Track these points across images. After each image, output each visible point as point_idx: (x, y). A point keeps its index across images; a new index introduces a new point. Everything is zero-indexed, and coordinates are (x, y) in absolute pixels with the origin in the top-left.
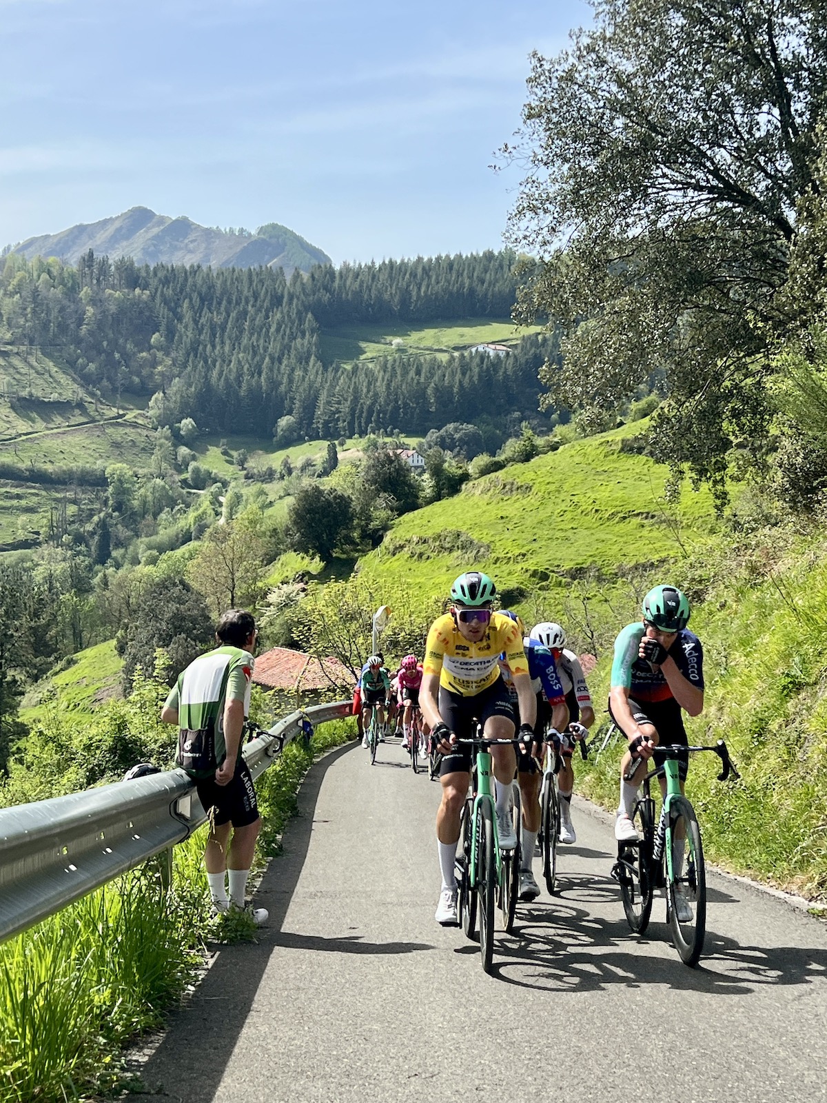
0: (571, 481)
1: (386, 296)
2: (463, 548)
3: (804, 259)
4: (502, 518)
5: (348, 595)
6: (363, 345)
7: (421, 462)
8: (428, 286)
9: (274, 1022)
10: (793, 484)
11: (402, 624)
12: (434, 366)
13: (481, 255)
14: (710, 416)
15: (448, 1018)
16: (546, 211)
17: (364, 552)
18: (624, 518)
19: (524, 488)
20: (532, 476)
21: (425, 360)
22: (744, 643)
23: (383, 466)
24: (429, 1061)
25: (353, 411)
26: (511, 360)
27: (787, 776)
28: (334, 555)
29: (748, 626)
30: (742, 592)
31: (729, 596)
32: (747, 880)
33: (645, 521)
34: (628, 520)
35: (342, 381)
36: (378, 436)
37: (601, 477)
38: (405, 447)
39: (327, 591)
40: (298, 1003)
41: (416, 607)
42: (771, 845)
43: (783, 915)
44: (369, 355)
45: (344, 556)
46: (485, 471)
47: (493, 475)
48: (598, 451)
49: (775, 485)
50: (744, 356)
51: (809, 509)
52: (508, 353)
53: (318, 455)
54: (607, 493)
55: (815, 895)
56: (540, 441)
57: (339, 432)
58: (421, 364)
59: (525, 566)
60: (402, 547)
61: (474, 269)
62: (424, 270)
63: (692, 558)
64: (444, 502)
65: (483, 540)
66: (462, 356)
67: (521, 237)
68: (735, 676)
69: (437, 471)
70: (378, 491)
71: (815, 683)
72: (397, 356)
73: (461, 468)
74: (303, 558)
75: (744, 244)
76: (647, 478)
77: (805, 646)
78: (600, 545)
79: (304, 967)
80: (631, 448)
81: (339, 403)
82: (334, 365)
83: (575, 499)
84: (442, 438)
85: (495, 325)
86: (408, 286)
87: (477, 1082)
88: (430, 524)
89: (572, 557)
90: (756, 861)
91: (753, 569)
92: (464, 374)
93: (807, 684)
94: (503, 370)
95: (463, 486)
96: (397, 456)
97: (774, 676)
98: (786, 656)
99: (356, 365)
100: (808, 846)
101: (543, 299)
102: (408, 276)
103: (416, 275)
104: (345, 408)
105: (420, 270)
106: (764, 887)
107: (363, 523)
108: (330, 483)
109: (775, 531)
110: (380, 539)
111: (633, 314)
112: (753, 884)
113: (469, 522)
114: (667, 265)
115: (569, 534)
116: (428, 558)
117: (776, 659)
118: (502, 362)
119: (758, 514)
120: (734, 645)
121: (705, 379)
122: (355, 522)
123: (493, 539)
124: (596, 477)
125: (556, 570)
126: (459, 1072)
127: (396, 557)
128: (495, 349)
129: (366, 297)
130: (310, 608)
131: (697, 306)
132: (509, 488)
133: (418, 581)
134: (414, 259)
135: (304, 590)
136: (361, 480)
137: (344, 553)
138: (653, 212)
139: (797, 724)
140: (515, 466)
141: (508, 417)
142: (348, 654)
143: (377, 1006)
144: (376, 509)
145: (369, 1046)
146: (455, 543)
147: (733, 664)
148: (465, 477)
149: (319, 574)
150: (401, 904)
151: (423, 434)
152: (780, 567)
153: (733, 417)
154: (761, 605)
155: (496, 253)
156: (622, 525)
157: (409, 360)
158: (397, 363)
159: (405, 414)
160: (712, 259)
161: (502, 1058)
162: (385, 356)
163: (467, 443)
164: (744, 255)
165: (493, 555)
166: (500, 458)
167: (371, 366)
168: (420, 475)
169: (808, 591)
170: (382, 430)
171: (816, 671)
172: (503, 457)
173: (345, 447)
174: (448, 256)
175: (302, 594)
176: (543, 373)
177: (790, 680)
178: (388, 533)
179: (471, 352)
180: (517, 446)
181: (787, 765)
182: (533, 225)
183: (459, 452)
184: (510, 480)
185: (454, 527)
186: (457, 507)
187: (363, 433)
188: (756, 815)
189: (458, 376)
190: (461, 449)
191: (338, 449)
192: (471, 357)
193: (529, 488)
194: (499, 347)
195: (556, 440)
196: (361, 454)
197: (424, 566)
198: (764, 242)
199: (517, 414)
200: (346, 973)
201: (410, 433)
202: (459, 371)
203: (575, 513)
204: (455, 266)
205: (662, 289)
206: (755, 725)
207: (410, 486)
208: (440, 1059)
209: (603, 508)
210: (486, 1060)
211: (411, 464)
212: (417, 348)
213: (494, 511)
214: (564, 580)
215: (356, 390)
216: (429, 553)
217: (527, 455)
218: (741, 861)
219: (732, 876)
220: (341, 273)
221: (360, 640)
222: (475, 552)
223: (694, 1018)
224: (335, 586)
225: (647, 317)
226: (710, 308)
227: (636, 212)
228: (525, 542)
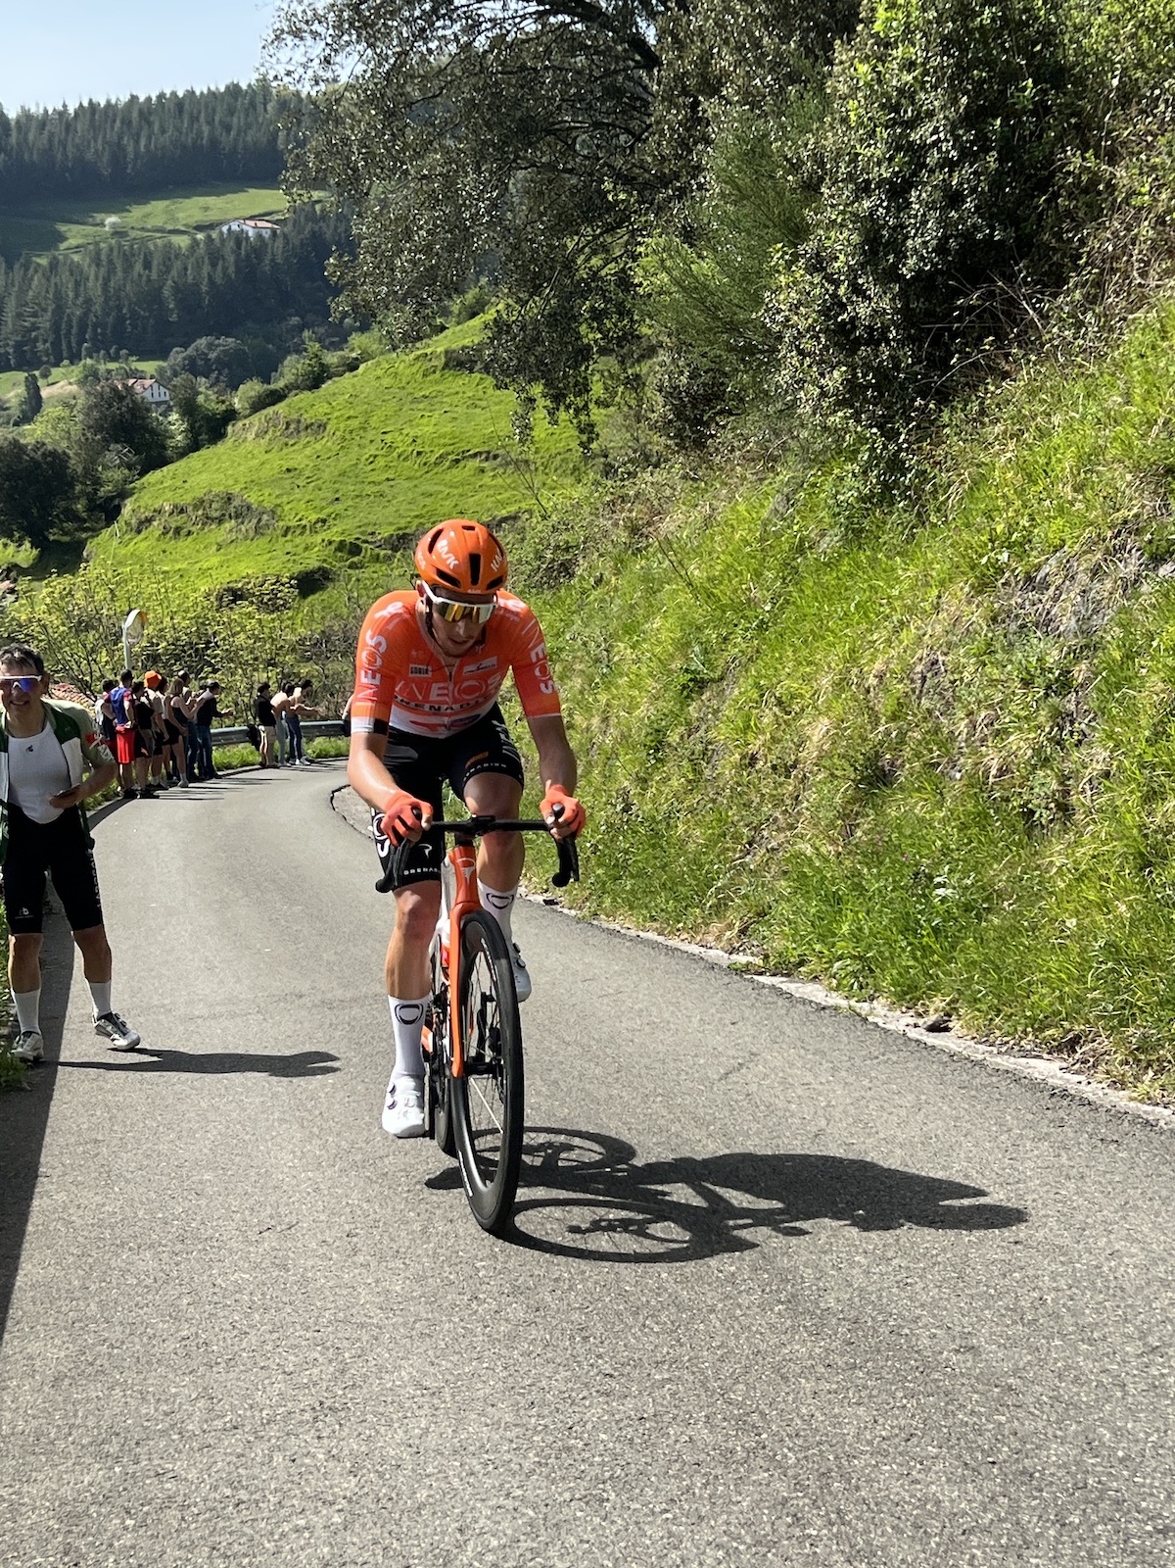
0: (380, 413)
1: (89, 156)
2: (237, 517)
3: (673, 104)
4: (288, 470)
5: (79, 595)
6: (63, 228)
7: (162, 394)
8: (149, 138)
9: (74, 1188)
10: (679, 413)
11: (161, 630)
12: (170, 255)
13: (222, 89)
14: (562, 320)
15: (299, 1154)
16: (315, 35)
17: (95, 532)
18: (457, 461)
19: (315, 427)
20: (326, 408)
21: (156, 246)
22: (629, 630)
23: (110, 406)
24: (283, 1210)
25: (56, 327)
26: (280, 243)
27: (692, 800)
28: (52, 538)
29: (632, 607)
30: (622, 562)
31: (605, 567)
32: (652, 936)
33: (486, 464)
34: (462, 464)
35: (35, 282)
36: (98, 362)
37: (421, 406)
38: (139, 375)
39: (47, 590)
40: (100, 1160)
41: (179, 605)
42: (680, 888)
43: (700, 976)
44: (72, 242)
45: (66, 539)
46: (259, 404)
47: (270, 410)
48: (414, 369)
49: (654, 416)
50: (601, 234)
51: (700, 444)
52: (274, 232)
53: (12, 394)
54: (429, 427)
55: (737, 945)
56: (331, 358)
57: (39, 358)
58: (151, 253)
59: (326, 535)
60: (149, 521)
61: (214, 110)
62: (139, 115)
63: (554, 517)
64: (203, 452)
65: (265, 504)
66: (209, 238)
67: (282, 72)
68: (621, 675)
69: (189, 409)
70: (106, 443)
71: (722, 679)
72: (113, 241)
73: (223, 402)
74: (5, 545)
75: (591, 75)
76: (484, 404)
77: (707, 631)
78: (428, 501)
79: (98, 1113)
80: (459, 362)
81: (35, 315)
82: (22, 260)
83: (388, 438)
84: (192, 360)
85: (252, 191)
86: (120, 138)
87: (347, 1227)
88: (186, 486)
89: (391, 520)
90: (662, 910)
91: (634, 530)
92: (214, 265)
93: (712, 680)
94: (269, 256)
95: (230, 429)
96: (129, 389)
97: (670, 672)
98: (684, 646)
99: (55, 258)
100: (724, 885)
101: (322, 162)
102: (118, 123)
103: (130, 122)
104: (45, 322)
105: (135, 115)
106: (674, 942)
107: (89, 489)
108: (34, 433)
109: (659, 476)
110: (118, 510)
111: (449, 181)
112: (661, 939)
113: (242, 480)
114: (489, 109)
115: (384, 487)
116: (189, 533)
117: (671, 650)
118: (267, 245)
119: (635, 452)
120: (617, 634)
121: (552, 269)
122: (78, 488)
123: (279, 501)
124: (414, 406)
125: (370, 538)
126: (323, 1217)
127: (142, 536)
128: (256, 227)
129: (59, 156)
130: (24, 617)
131: (533, 165)
132: (296, 428)
133: (177, 567)
134: (125, 98)
135: (12, 591)
136: (79, 426)
137: (65, 534)
138: (464, 31)
139: (701, 732)
140: (301, 396)
141: (283, 325)
142: (88, 678)
143: (205, 1151)
144: (106, 468)
145: (203, 1202)
146: (226, 510)
147: (616, 658)
148: (231, 415)
149: (32, 566)
150: (214, 1017)
151: (163, 355)
152: (667, 526)
153: (593, 319)
154: (647, 578)
155: (244, 87)
156: (454, 471)
157: (132, 246)
158: (115, 253)
159: (134, 326)
160: (549, 99)
161: (374, 1194)
162: (97, 244)
163: (227, 365)
164: (592, 92)
165: (281, 524)
166: (279, 384)
167: (76, 258)
168: (165, 414)
169: (706, 558)
170: (102, 352)
171: (721, 662)
172: (281, 384)
173: (51, 379)
174: (174, 94)
175: (11, 598)
176: (331, 269)
177: (690, 676)
178: (128, 502)
179: (221, 233)
180: (299, 366)
181: (692, 786)
182: (299, 56)
183: (217, 378)
184: (295, 416)
185: (222, 488)
186: (224, 458)
187: (74, 358)
188: (658, 852)
189: (206, 269)
190: (220, 374)
191: (41, 383)
192: (223, 241)
193: (322, 426)
194: (260, 224)
195: (354, 355)
196: (75, 388)
197: (184, 545)
198: (616, 72)
199: (295, 320)
200: (157, 1114)
201: (144, 356)
202: (206, 258)
203: (389, 458)
204: (187, 106)
205: (484, 142)
206: (650, 738)
207: (153, 432)
208: (297, 1205)
209: (427, 449)
210: (355, 1198)
211: (150, 399)
212: (143, 229)
213: (277, 462)
214: (382, 553)
215: (59, 297)
216: (189, 527)
217: (316, 380)
218: (644, 912)
219: (633, 933)
220: (18, 122)
221: (104, 657)
222: (255, 521)
223: (603, 1116)
224: (59, 583)
225: (468, 182)
226: (551, 167)
227: (440, 32)
228: (324, 504)
